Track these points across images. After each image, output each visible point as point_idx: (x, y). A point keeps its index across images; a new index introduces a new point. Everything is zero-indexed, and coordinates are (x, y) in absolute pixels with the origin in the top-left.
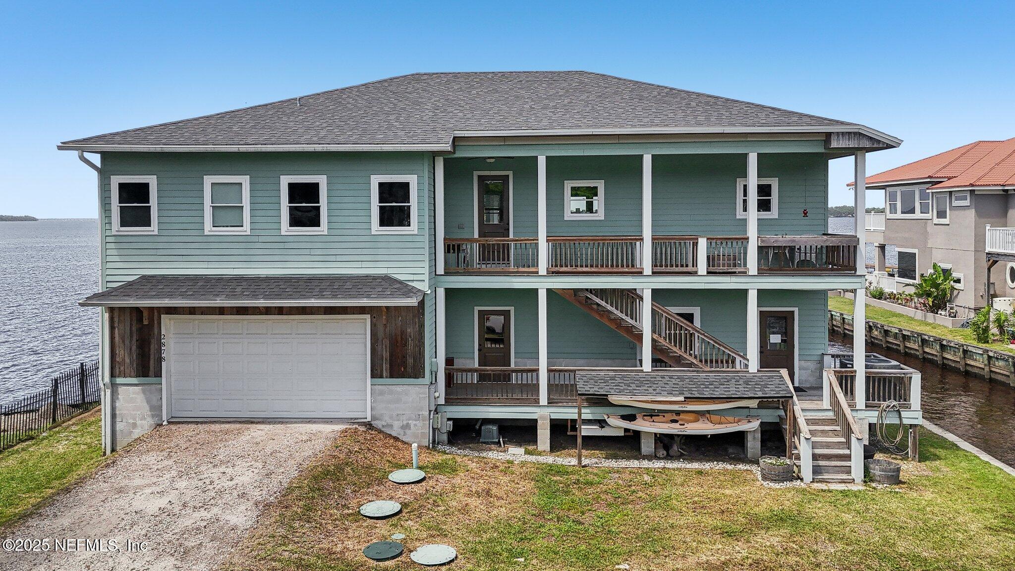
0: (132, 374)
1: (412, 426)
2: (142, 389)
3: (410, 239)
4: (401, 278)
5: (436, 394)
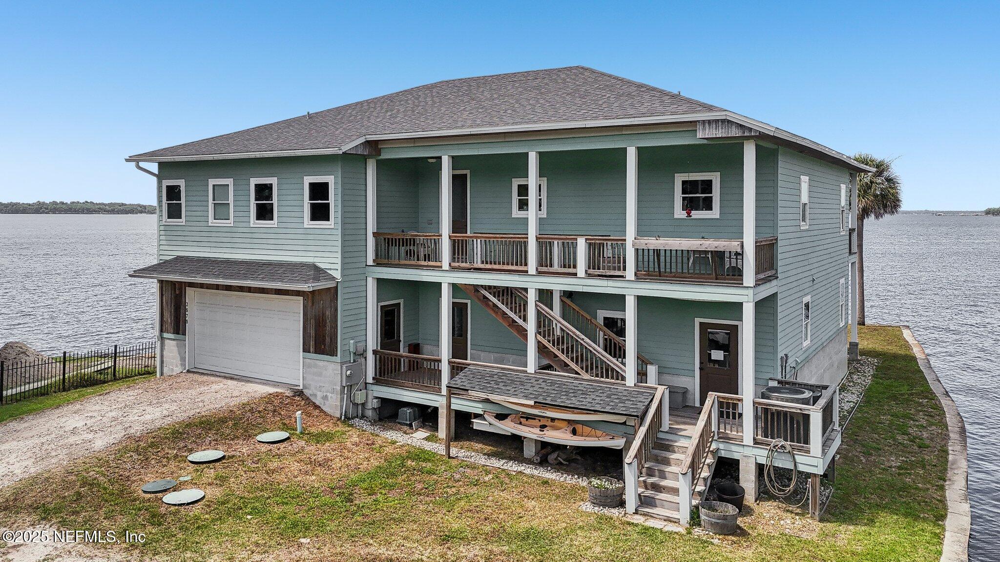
0: (172, 331)
1: (329, 397)
2: (177, 344)
3: (328, 232)
4: (322, 266)
5: (349, 372)
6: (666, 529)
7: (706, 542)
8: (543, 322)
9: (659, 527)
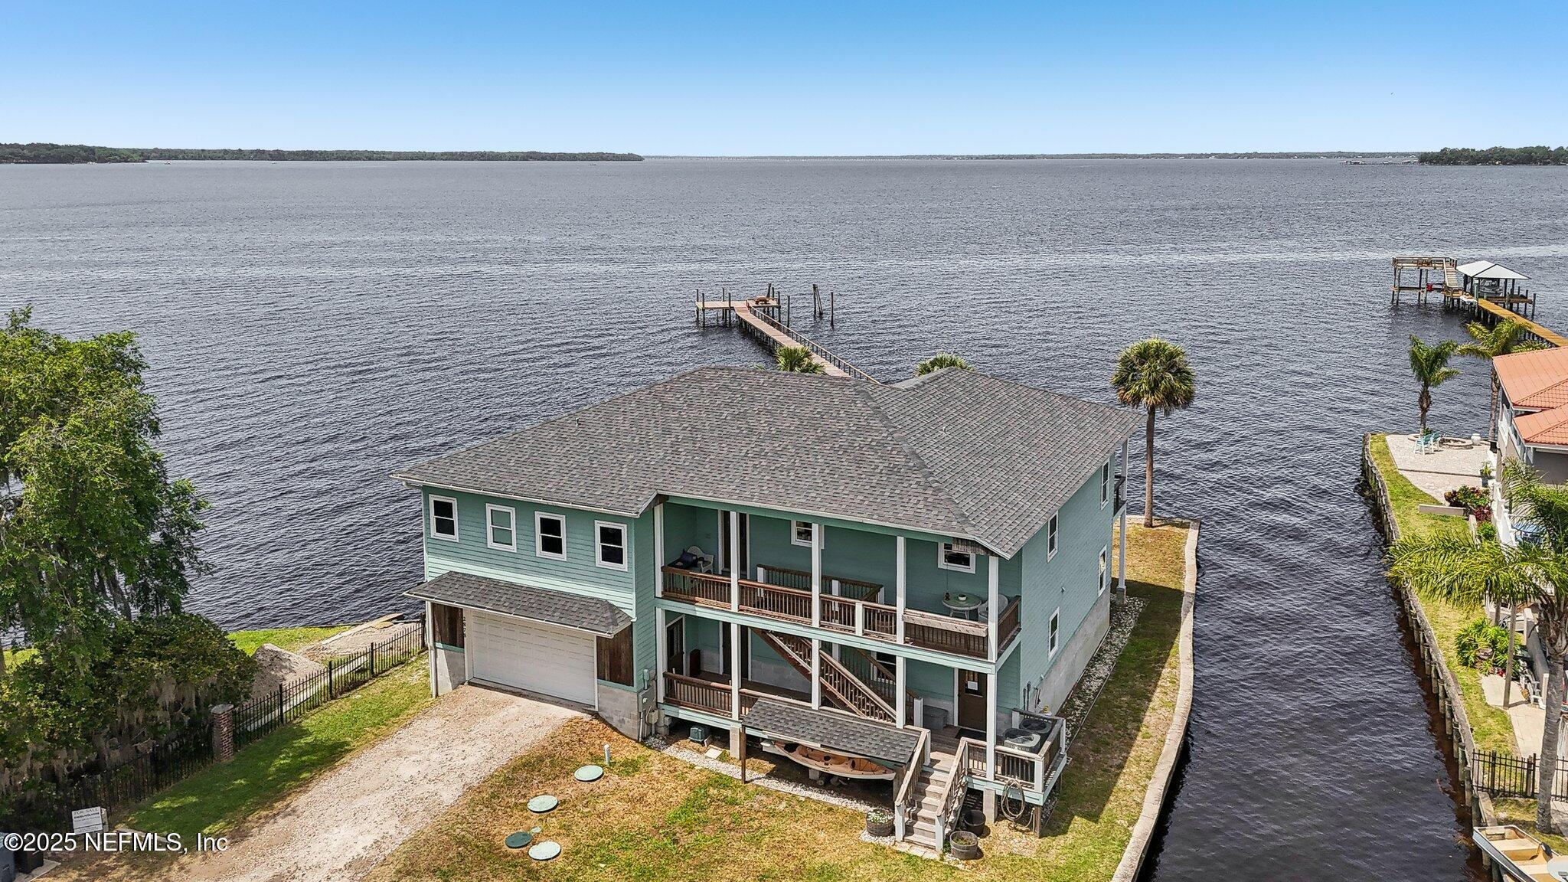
0: (447, 642)
1: (627, 721)
2: (451, 654)
3: (622, 574)
4: (617, 604)
5: (645, 700)
6: (926, 856)
7: (953, 868)
8: (825, 667)
9: (920, 855)
